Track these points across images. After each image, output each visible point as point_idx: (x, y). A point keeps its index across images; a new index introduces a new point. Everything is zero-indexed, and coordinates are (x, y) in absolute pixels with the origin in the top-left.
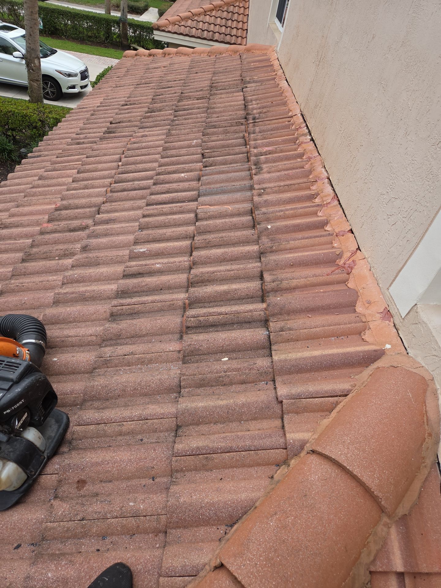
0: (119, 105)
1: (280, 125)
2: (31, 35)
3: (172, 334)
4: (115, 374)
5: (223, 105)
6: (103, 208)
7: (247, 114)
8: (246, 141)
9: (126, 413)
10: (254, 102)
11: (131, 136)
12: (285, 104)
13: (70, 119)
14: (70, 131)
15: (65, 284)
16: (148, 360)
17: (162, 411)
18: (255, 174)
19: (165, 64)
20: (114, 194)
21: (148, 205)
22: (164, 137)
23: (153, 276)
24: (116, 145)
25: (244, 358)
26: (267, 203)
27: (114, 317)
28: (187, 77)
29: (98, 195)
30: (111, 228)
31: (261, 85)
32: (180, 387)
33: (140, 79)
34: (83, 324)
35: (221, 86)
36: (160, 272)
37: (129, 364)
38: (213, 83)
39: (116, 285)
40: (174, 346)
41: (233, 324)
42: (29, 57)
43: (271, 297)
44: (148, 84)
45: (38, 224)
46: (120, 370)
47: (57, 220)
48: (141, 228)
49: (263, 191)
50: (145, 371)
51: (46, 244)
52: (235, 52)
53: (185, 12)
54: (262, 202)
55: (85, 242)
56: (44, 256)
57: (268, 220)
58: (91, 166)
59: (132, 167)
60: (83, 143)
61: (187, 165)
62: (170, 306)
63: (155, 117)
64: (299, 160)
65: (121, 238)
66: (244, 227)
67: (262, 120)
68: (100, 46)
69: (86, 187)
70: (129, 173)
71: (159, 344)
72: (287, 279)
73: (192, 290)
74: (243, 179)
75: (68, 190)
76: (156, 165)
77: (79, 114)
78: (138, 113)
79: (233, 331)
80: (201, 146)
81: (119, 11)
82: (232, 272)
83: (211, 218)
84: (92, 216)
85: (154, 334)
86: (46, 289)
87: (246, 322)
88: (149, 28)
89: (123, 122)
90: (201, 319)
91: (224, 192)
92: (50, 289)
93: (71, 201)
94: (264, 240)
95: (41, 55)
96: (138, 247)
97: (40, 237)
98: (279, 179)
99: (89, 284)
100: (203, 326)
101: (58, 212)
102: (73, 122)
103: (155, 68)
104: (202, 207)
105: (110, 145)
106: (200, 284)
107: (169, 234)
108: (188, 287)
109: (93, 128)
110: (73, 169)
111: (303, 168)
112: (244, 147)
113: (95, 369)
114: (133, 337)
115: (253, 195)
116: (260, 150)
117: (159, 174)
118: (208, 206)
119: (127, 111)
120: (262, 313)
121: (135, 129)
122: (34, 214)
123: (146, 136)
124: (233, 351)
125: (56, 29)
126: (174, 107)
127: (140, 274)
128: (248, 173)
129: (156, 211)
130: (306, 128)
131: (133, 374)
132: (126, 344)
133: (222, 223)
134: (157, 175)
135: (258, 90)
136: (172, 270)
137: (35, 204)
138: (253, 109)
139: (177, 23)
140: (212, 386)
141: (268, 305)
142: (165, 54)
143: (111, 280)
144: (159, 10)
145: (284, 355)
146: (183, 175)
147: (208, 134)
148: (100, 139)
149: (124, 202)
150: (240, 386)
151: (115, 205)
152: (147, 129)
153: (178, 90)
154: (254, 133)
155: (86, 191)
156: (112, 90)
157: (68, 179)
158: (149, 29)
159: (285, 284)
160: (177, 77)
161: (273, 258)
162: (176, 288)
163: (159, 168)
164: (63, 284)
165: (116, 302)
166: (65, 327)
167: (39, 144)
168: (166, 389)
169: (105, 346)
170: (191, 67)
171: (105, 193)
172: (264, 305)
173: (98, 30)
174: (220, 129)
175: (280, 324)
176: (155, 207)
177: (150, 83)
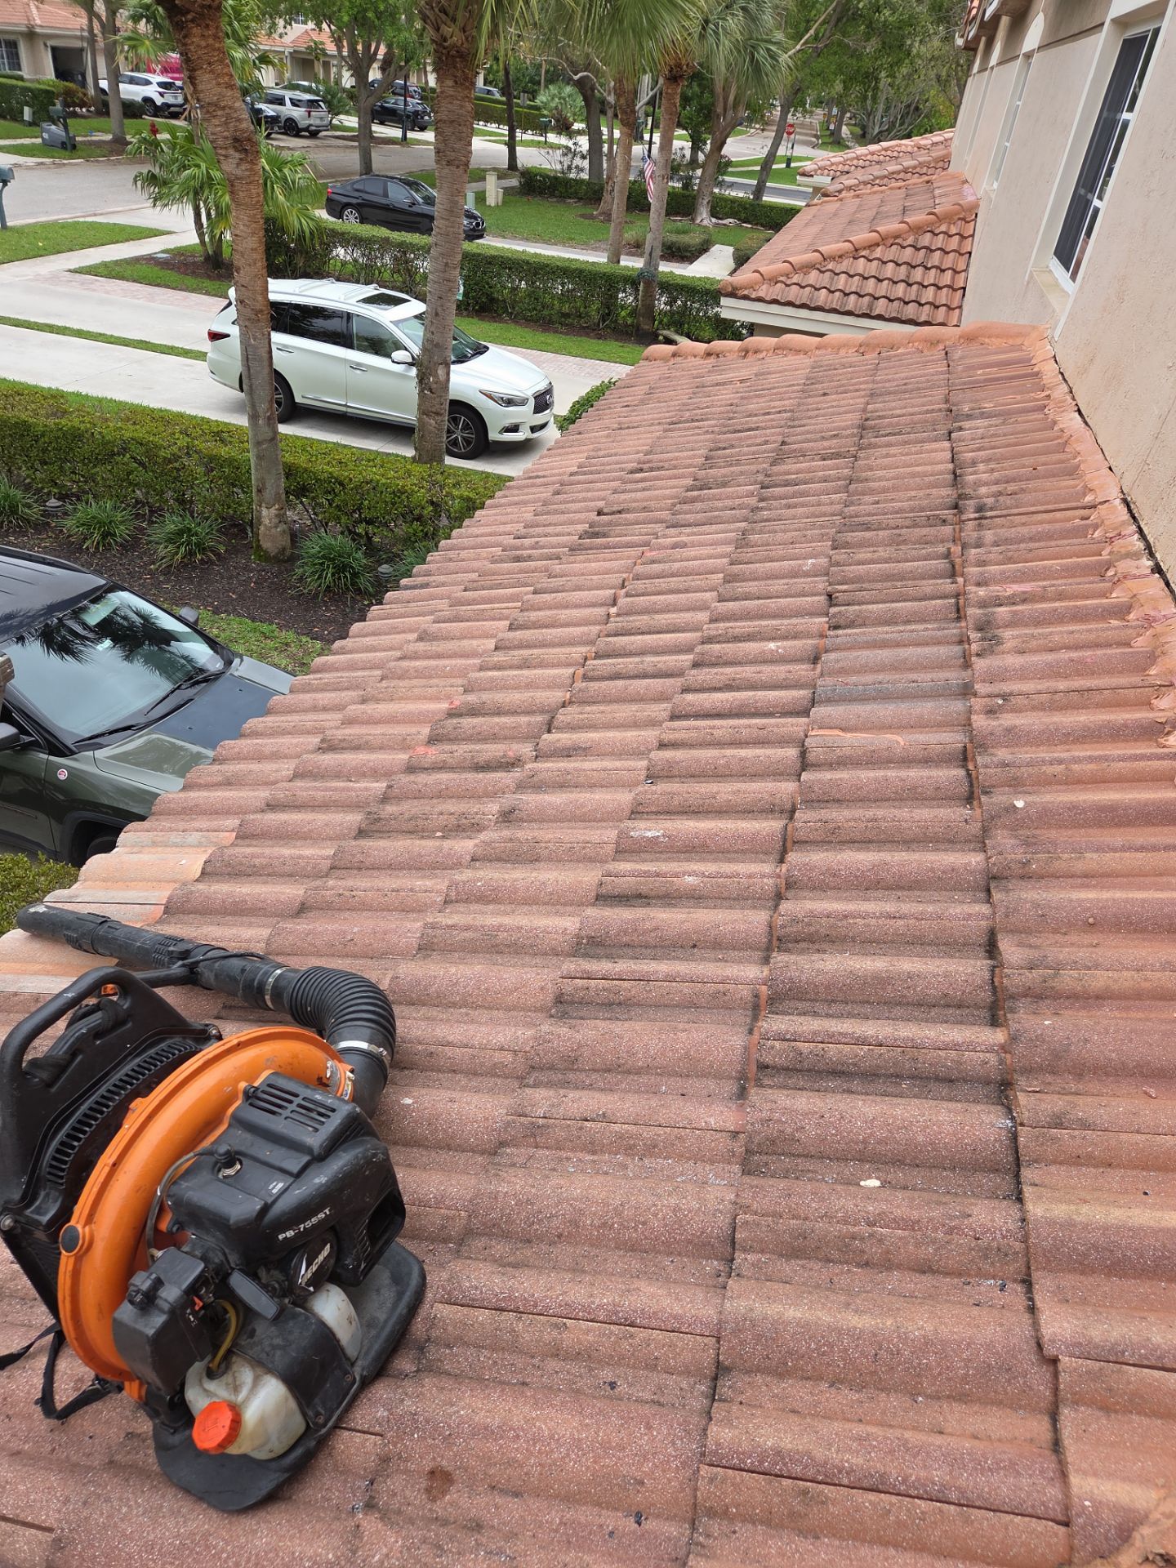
0: (623, 470)
1: (1058, 526)
2: (437, 314)
3: (715, 1077)
4: (554, 1170)
5: (892, 472)
6: (562, 717)
7: (960, 497)
8: (953, 566)
9: (577, 1293)
10: (981, 467)
11: (647, 544)
12: (1073, 472)
13: (503, 501)
14: (502, 528)
15: (452, 902)
16: (645, 1145)
17: (677, 1310)
18: (978, 655)
19: (744, 374)
20: (592, 684)
21: (674, 717)
22: (729, 549)
23: (675, 906)
24: (608, 565)
25: (929, 1190)
26: (1013, 737)
27: (564, 1006)
28: (799, 405)
29: (552, 685)
30: (576, 769)
31: (1003, 423)
32: (733, 1242)
33: (679, 410)
34: (484, 1015)
35: (890, 425)
36: (695, 898)
37: (593, 1148)
38: (866, 420)
39: (577, 920)
40: (720, 1116)
41: (897, 1076)
42: (426, 363)
43: (1021, 1014)
44: (697, 421)
45: (404, 745)
46: (568, 1159)
47: (450, 740)
48: (652, 777)
49: (1000, 702)
50: (636, 1177)
51: (418, 796)
52: (933, 343)
53: (805, 251)
54: (999, 731)
55: (509, 800)
56: (411, 825)
57: (1016, 784)
58: (541, 613)
59: (642, 620)
60: (529, 558)
61: (786, 622)
62: (715, 996)
63: (709, 499)
64: (1115, 623)
65: (599, 796)
66: (939, 796)
67: (1004, 512)
68: (587, 335)
69: (525, 665)
70: (633, 634)
71: (680, 1102)
72: (1075, 965)
73: (779, 958)
74: (941, 666)
75: (481, 669)
76: (703, 616)
77: (526, 490)
78: (667, 489)
79: (899, 1100)
80: (827, 574)
81: (641, 255)
82: (900, 923)
83: (845, 765)
84: (533, 737)
85: (666, 1072)
86: (405, 910)
87: (938, 1079)
88: (707, 292)
89: (628, 511)
90: (805, 1047)
91: (884, 696)
92: (413, 911)
93: (486, 697)
94: (1003, 840)
95: (453, 358)
96: (642, 824)
97: (405, 779)
98: (1053, 672)
99: (509, 908)
100: (809, 1070)
101: (455, 721)
102: (509, 510)
103: (717, 385)
104: (821, 732)
105: (593, 564)
106: (803, 945)
107: (725, 797)
108: (769, 949)
109: (555, 525)
110: (500, 619)
111: (1128, 645)
112: (949, 581)
113: (503, 1144)
114: (609, 1071)
115: (970, 711)
116: (995, 590)
117: (709, 640)
118: (837, 732)
119: (641, 485)
120: (993, 1059)
121: (658, 528)
122: (398, 722)
123: (684, 545)
124: (898, 1161)
125: (492, 300)
126: (760, 477)
127: (640, 896)
128: (957, 649)
129: (694, 734)
130: (1136, 536)
131: (601, 1178)
132: (590, 1087)
133: (876, 779)
134: (703, 643)
135: (992, 436)
136: (726, 894)
137: (402, 698)
138: (978, 484)
139: (781, 279)
140: (829, 1261)
141: (1014, 1038)
142: (746, 352)
143: (565, 905)
144: (737, 250)
145: (1064, 1207)
146: (772, 645)
147: (847, 545)
148: (571, 550)
149: (615, 707)
150: (918, 1277)
151: (592, 712)
152: (688, 530)
153: (774, 435)
154: (978, 546)
155: (526, 672)
156: (608, 436)
157: (486, 641)
158: (711, 294)
159: (1068, 980)
160: (772, 404)
161: (1029, 895)
162: (734, 948)
163: (712, 626)
164: (445, 902)
165: (573, 967)
166: (441, 1016)
167: (429, 558)
168: (690, 1242)
169: (535, 1086)
170: (811, 381)
171: (569, 681)
172: (999, 1036)
173: (585, 299)
174: (881, 533)
175: (1053, 1104)
176: (692, 723)
177: (702, 420)
